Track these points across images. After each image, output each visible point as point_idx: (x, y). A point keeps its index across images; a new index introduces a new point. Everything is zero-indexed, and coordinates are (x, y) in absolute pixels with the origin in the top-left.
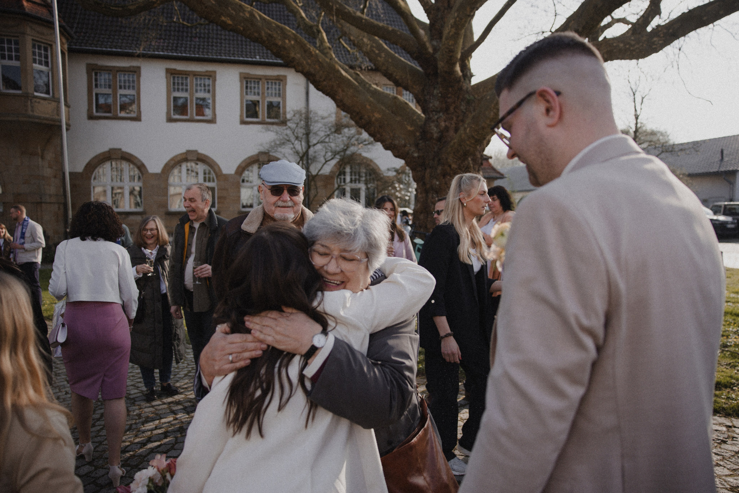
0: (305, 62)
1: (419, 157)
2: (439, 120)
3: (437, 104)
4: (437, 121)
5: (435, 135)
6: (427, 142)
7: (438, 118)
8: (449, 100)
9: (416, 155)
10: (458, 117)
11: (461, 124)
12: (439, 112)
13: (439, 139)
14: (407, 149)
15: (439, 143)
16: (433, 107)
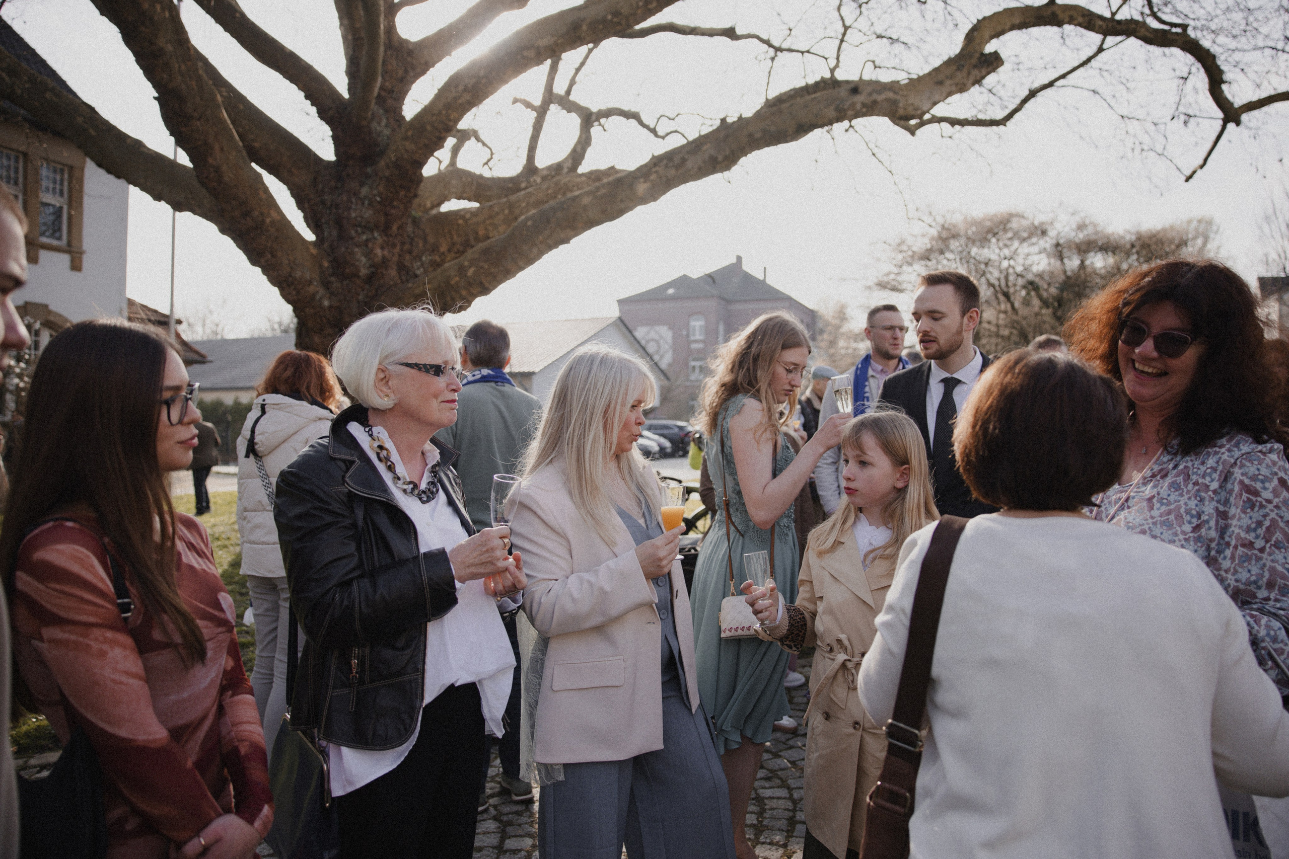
0: (177, 66)
1: (331, 307)
2: (370, 245)
3: (368, 213)
4: (367, 246)
5: (364, 272)
6: (345, 282)
7: (367, 240)
8: (393, 211)
9: (326, 303)
10: (403, 244)
11: (407, 257)
12: (372, 231)
13: (370, 279)
14: (312, 289)
15: (367, 286)
16: (359, 219)
